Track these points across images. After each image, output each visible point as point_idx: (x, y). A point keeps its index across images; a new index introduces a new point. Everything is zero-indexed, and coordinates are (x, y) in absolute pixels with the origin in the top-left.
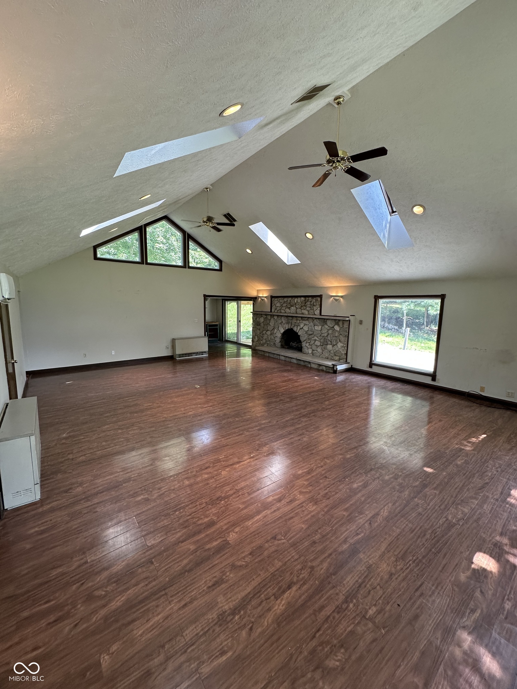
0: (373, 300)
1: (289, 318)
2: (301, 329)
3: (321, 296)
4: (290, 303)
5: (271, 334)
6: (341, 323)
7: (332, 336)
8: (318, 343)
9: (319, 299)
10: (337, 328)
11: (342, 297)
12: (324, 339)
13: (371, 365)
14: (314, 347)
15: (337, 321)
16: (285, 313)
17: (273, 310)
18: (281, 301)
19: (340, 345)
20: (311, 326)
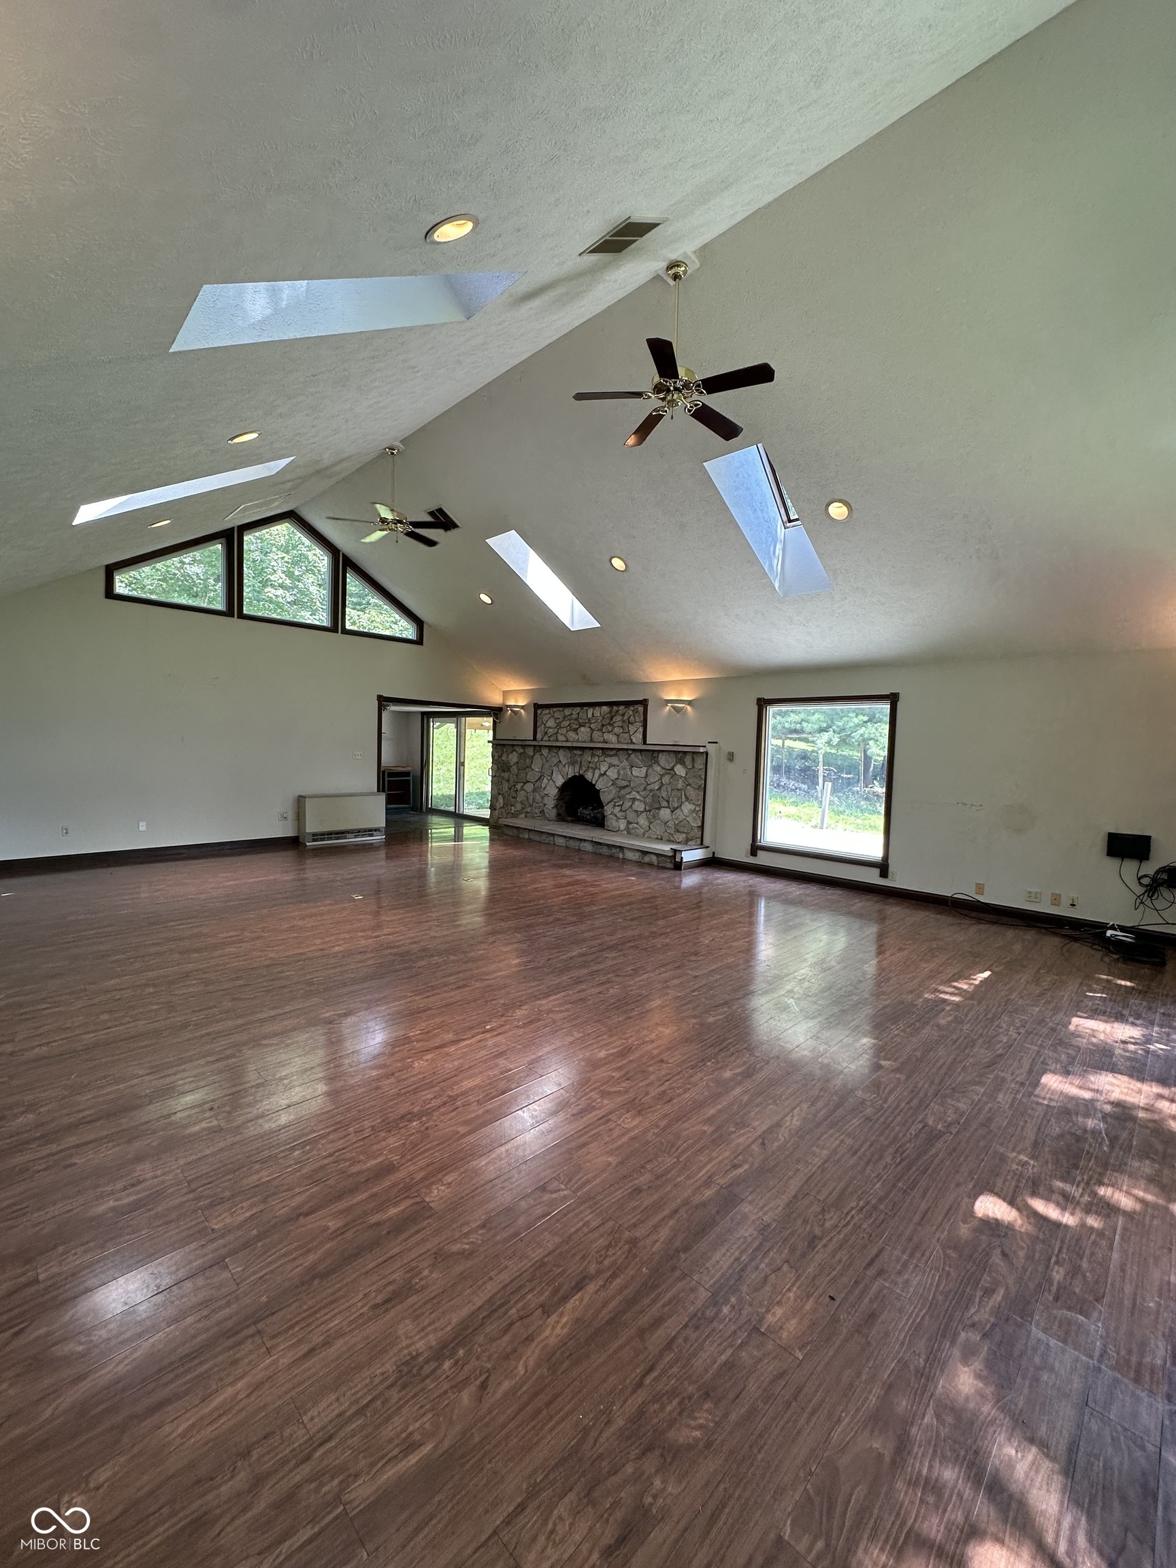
0: (756, 708)
1: (575, 752)
2: (601, 775)
3: (644, 703)
4: (577, 719)
5: (534, 790)
6: (688, 759)
7: (669, 790)
8: (639, 806)
9: (641, 709)
10: (680, 770)
11: (689, 703)
13: (755, 849)
14: (631, 816)
15: (681, 754)
16: (567, 741)
17: (539, 736)
18: (557, 715)
19: (687, 807)
20: (625, 769)
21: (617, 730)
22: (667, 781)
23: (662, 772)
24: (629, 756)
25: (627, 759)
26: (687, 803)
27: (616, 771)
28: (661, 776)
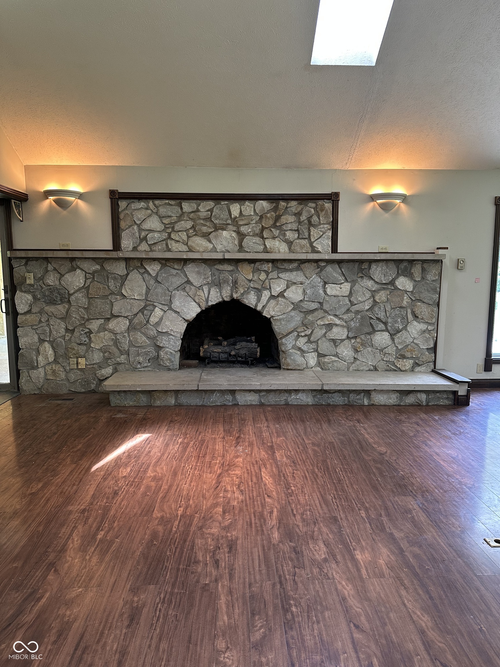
2: (272, 297)
3: (333, 198)
6: (417, 271)
8: (339, 333)
9: (328, 205)
10: (404, 283)
12: (362, 317)
13: (488, 363)
17: (127, 243)
19: (414, 328)
20: (313, 287)
21: (290, 235)
22: (384, 298)
23: (375, 287)
24: (322, 269)
25: (318, 274)
26: (415, 323)
27: (300, 291)
28: (373, 293)
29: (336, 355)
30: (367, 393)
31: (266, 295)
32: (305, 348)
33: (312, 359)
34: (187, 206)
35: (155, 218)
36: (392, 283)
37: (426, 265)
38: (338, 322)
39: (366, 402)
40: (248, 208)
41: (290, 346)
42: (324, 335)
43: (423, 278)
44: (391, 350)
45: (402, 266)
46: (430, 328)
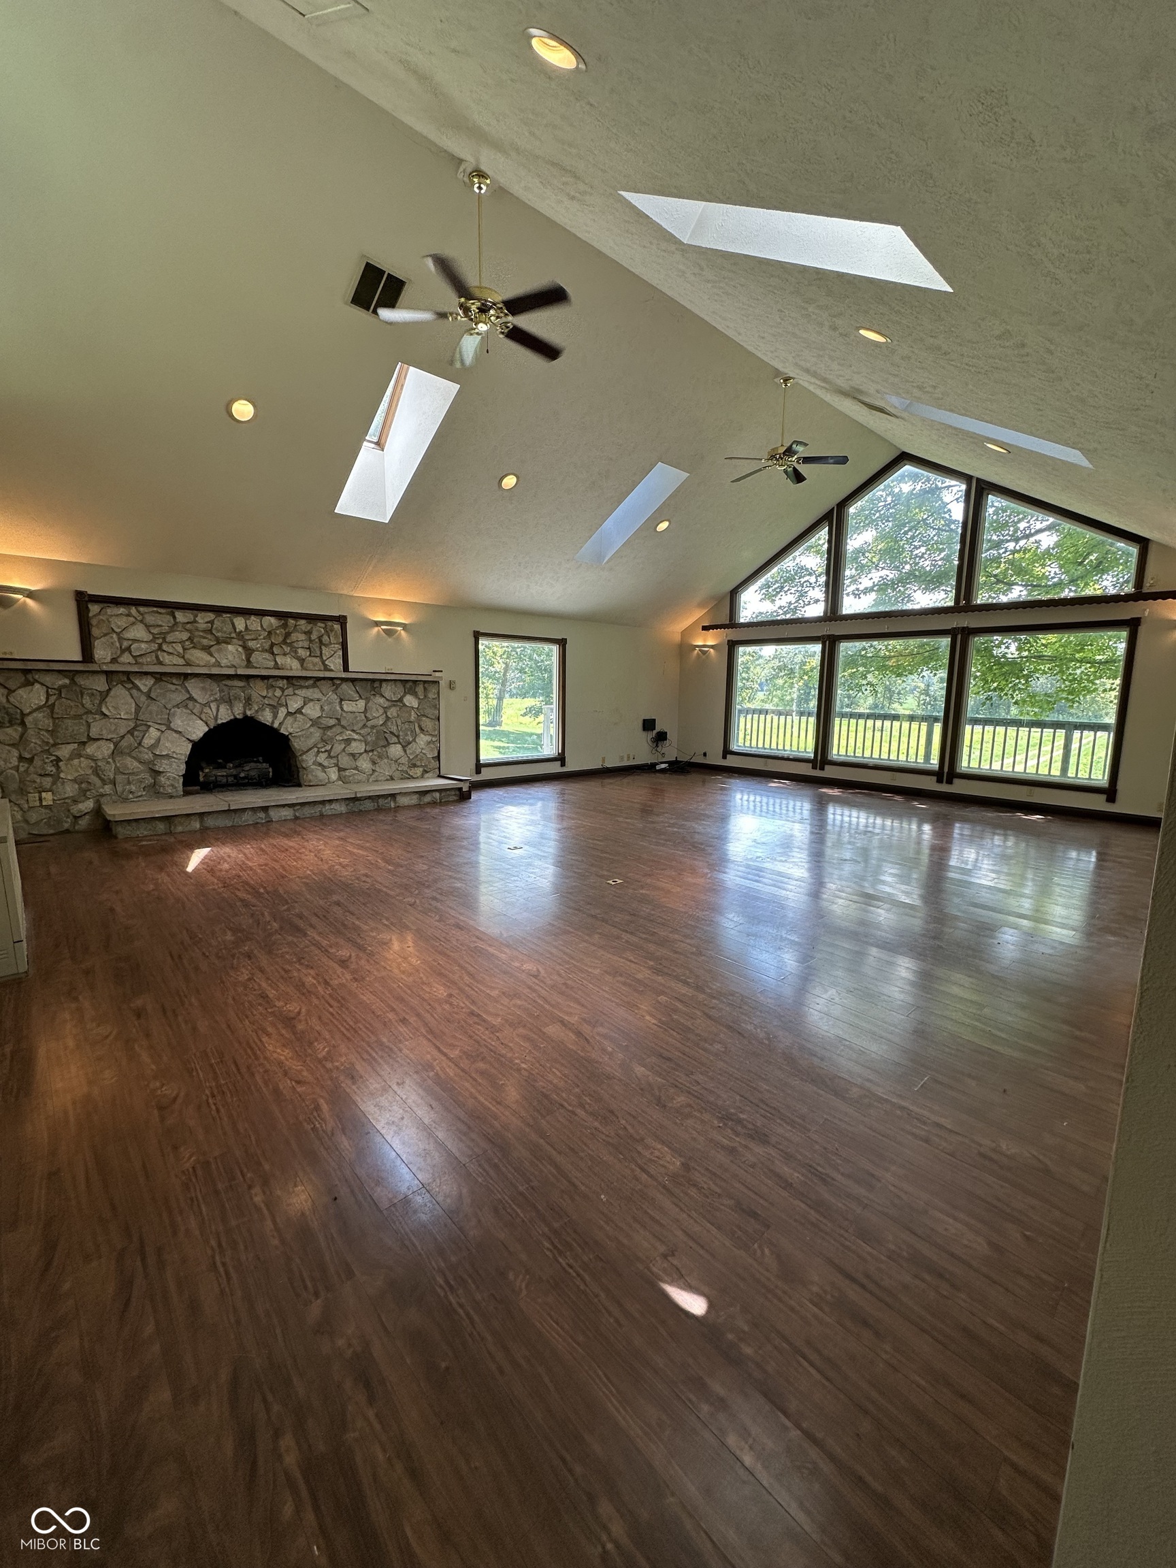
0: (473, 639)
2: (289, 714)
3: (342, 620)
4: (207, 631)
7: (399, 724)
9: (337, 627)
10: (410, 701)
12: (377, 732)
13: (479, 767)
15: (410, 684)
17: (102, 653)
20: (330, 703)
21: (302, 653)
22: (395, 714)
23: (387, 704)
24: (338, 686)
25: (335, 691)
26: (422, 735)
27: (318, 708)
28: (386, 709)
29: (356, 768)
30: (393, 796)
31: (282, 712)
32: (326, 764)
33: (334, 775)
34: (181, 616)
35: (141, 627)
36: (401, 700)
37: (426, 685)
38: (356, 737)
39: (393, 805)
40: (254, 623)
41: (311, 763)
42: (344, 750)
43: (425, 696)
44: (404, 760)
45: (408, 685)
46: (434, 739)
